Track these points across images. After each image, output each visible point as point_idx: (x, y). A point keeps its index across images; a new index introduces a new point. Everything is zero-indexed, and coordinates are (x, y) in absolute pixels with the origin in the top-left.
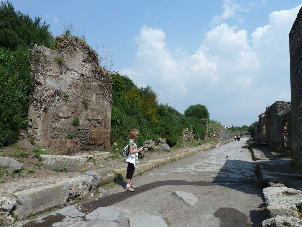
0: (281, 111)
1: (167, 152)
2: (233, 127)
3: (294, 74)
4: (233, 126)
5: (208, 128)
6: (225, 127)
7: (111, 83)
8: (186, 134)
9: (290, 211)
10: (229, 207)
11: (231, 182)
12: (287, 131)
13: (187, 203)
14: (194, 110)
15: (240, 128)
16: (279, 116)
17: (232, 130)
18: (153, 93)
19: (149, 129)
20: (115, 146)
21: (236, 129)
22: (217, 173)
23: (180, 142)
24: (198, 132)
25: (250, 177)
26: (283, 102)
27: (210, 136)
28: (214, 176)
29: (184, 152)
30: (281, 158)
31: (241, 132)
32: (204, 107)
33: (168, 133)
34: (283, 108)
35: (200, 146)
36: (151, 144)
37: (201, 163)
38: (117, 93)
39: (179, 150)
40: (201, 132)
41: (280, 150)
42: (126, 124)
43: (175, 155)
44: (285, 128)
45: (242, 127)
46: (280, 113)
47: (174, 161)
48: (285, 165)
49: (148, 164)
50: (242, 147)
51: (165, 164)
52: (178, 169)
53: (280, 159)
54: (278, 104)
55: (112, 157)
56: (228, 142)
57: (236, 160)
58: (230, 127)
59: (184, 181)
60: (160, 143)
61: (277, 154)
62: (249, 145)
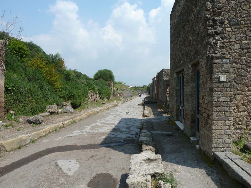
0: (166, 76)
1: (70, 114)
2: (135, 87)
5: (113, 89)
6: (130, 87)
7: (3, 50)
8: (92, 96)
9: (145, 183)
10: (105, 172)
11: (116, 142)
13: (65, 174)
14: (102, 74)
15: (141, 87)
16: (164, 80)
17: (135, 89)
18: (62, 59)
19: (53, 94)
20: (11, 113)
21: (138, 88)
22: (108, 133)
23: (86, 104)
24: (104, 93)
25: (134, 135)
27: (114, 95)
28: (104, 137)
29: (86, 114)
31: (141, 91)
32: (110, 71)
33: (73, 96)
34: (168, 74)
35: (104, 105)
36: (54, 108)
37: (99, 123)
38: (21, 59)
39: (83, 111)
40: (107, 93)
41: (164, 107)
42: (25, 91)
43: (77, 117)
44: (168, 90)
45: (142, 86)
47: (74, 123)
48: (164, 121)
49: (44, 130)
50: (138, 105)
51: (64, 127)
52: (74, 132)
53: (162, 115)
54: (164, 71)
55: (6, 126)
56: (130, 99)
57: (129, 118)
58: (134, 87)
59: (75, 145)
60: (64, 106)
61: (161, 110)
62: (143, 103)
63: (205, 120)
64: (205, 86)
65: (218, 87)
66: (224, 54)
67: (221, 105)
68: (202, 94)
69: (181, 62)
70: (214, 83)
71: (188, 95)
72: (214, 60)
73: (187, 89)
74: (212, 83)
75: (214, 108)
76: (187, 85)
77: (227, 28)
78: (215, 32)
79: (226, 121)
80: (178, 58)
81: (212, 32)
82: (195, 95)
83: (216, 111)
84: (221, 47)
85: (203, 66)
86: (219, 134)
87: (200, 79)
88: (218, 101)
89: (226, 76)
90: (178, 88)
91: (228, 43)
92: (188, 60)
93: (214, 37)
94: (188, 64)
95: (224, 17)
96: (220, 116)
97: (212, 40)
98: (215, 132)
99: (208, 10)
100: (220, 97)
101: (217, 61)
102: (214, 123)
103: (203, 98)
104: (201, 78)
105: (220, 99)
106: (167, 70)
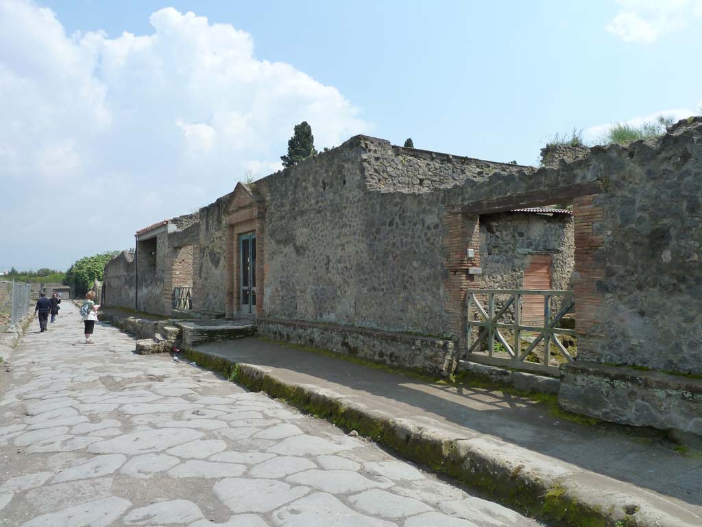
4: (13, 271)
12: (476, 270)
21: (23, 278)
44: (470, 253)
50: (142, 350)
58: (7, 273)
62: (172, 338)
106: (380, 144)
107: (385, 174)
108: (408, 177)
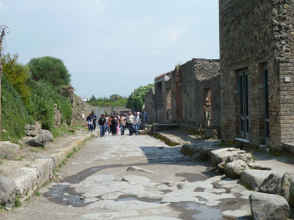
0: (200, 73)
1: (52, 143)
3: (224, 34)
4: (93, 97)
11: (168, 161)
12: (210, 104)
14: (41, 68)
16: (199, 81)
17: (94, 105)
26: (202, 60)
30: (206, 140)
31: (113, 108)
34: (203, 69)
41: (200, 131)
44: (207, 99)
46: (200, 78)
54: (196, 63)
61: (197, 137)
62: (150, 129)
63: (274, 118)
64: (274, 86)
65: (284, 87)
66: (288, 58)
67: (287, 102)
68: (270, 94)
69: (244, 57)
70: (280, 83)
71: (254, 98)
72: (280, 64)
73: (253, 92)
74: (279, 83)
75: (281, 104)
76: (254, 87)
77: (292, 31)
78: (281, 37)
79: (291, 116)
80: (238, 51)
81: (278, 37)
82: (263, 98)
83: (283, 107)
84: (287, 51)
85: (271, 68)
86: (286, 127)
87: (269, 80)
88: (284, 99)
89: (291, 78)
90: (237, 92)
91: (293, 46)
92: (254, 58)
93: (280, 41)
94: (254, 63)
95: (289, 22)
96: (287, 112)
97: (279, 44)
98: (283, 125)
99: (274, 15)
100: (286, 95)
101: (282, 64)
102: (282, 118)
103: (272, 98)
104: (269, 78)
105: (286, 97)
106: (201, 60)
107: (204, 70)
108: (214, 70)
